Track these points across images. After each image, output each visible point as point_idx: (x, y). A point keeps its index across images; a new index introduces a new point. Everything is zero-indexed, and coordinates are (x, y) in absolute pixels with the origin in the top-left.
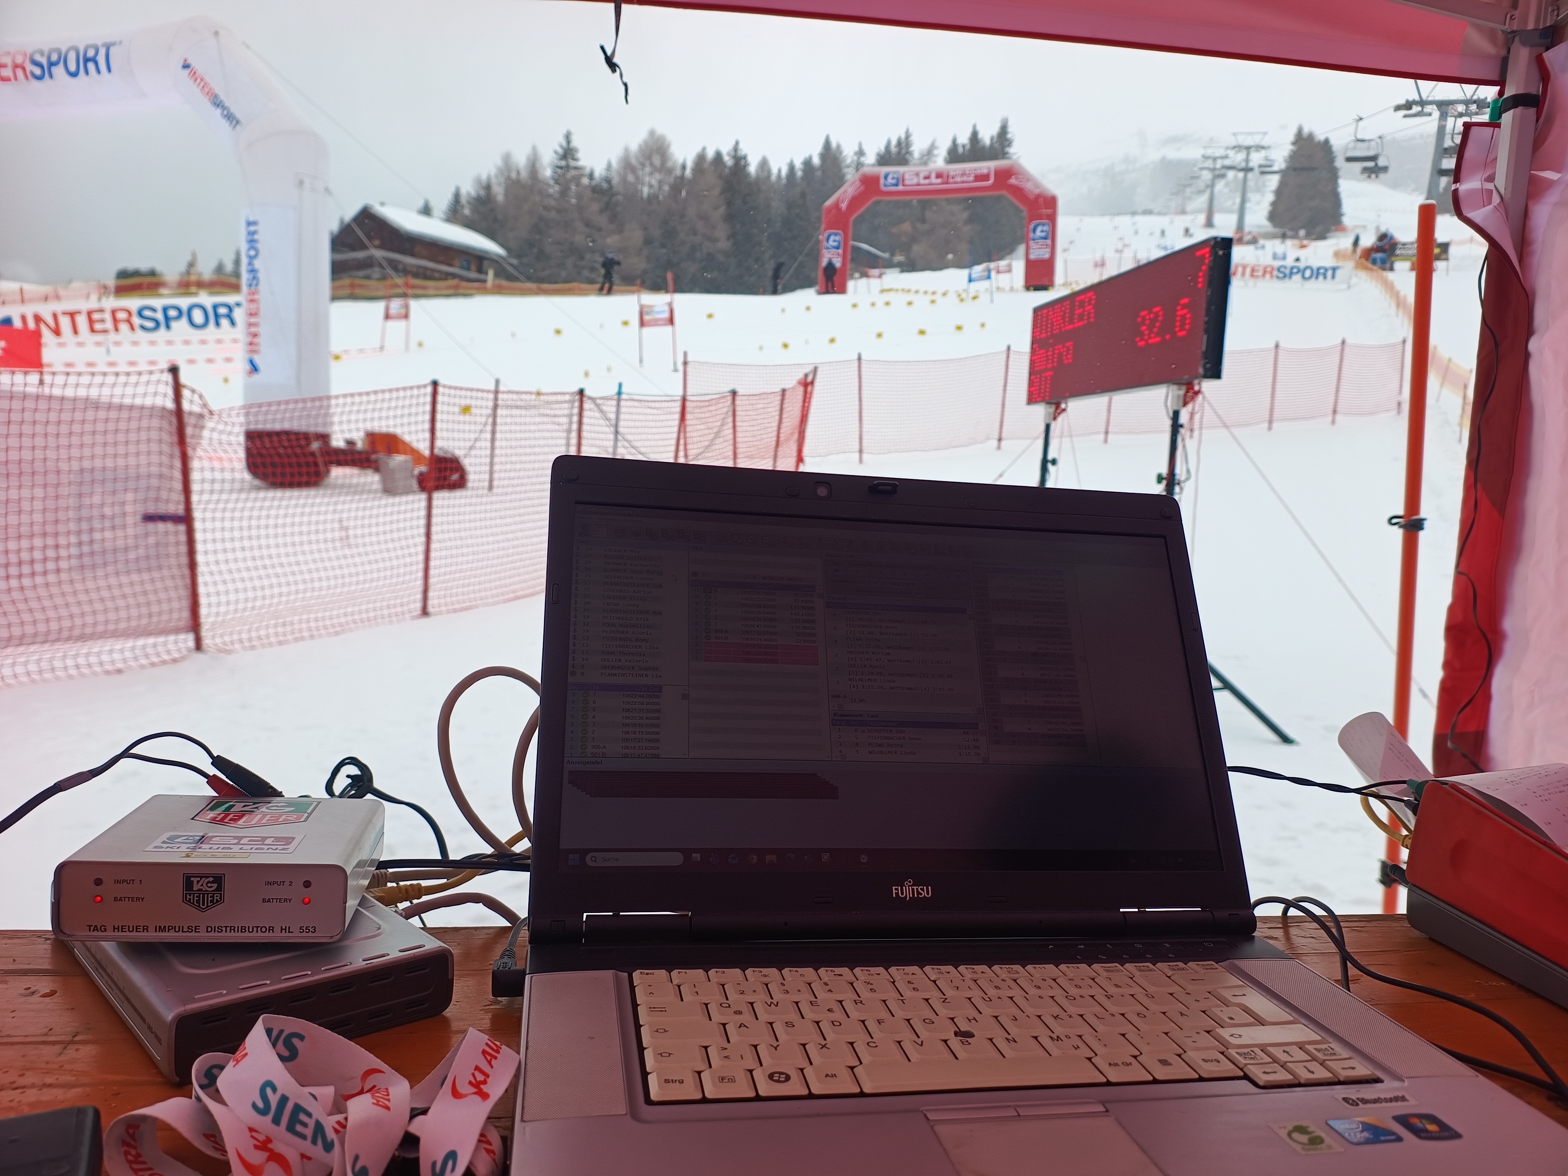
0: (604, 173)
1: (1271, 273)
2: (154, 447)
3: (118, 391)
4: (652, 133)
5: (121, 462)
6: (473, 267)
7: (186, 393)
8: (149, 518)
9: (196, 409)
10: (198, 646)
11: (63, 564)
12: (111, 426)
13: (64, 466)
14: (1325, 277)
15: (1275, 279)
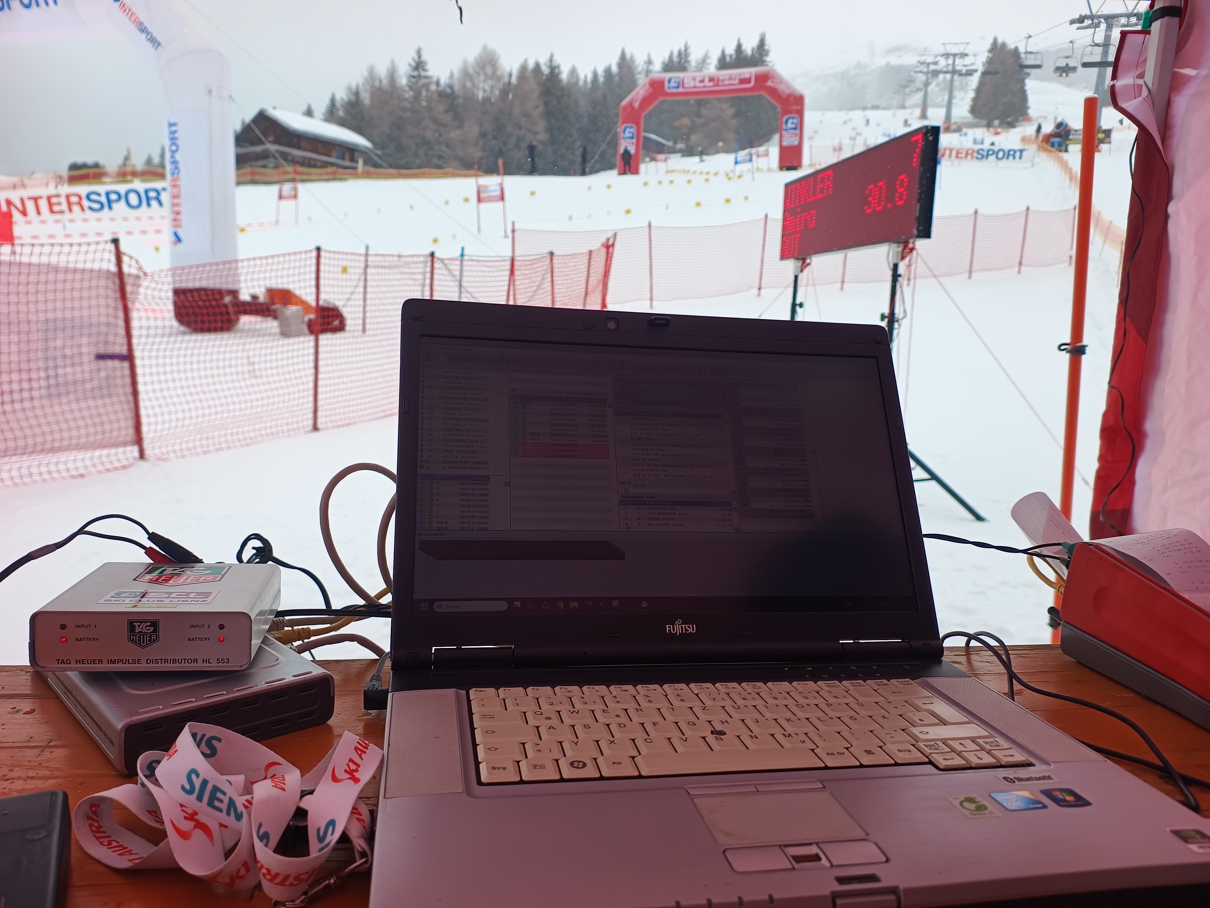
0: (448, 82)
1: (972, 155)
2: (102, 301)
3: (72, 258)
4: (485, 48)
5: (77, 313)
6: (347, 157)
7: (125, 259)
8: (101, 357)
9: (134, 271)
10: (142, 456)
11: (35, 394)
12: (68, 286)
13: (33, 317)
14: (1014, 158)
15: (975, 160)
